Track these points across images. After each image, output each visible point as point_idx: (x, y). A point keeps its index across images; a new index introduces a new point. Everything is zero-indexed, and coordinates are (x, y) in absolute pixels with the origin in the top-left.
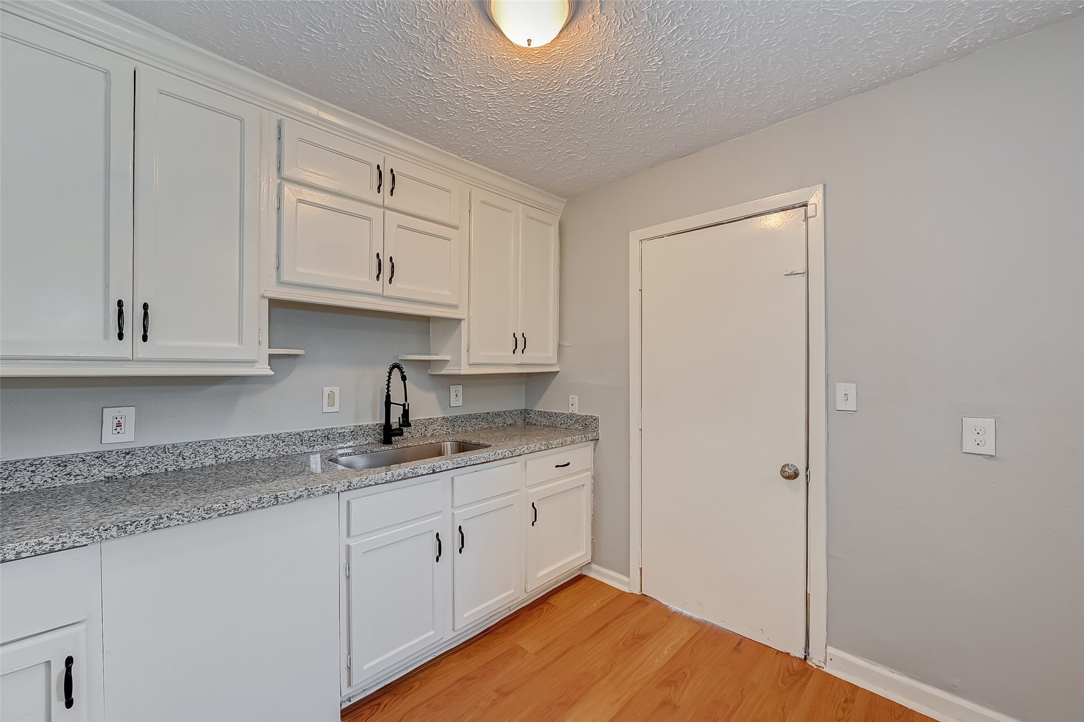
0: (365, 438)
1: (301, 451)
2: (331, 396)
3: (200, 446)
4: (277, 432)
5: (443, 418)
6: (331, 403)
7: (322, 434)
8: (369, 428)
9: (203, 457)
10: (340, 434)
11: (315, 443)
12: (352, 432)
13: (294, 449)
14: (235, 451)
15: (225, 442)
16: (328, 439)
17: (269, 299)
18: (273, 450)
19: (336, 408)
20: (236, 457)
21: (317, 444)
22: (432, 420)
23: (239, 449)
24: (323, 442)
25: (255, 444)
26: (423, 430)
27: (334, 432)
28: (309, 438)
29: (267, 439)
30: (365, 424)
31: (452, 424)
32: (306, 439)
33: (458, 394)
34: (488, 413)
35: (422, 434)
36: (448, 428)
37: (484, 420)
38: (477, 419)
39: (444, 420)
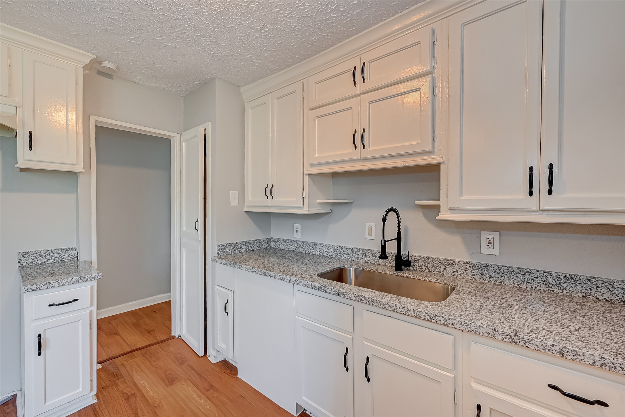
0: (390, 262)
1: (352, 259)
2: (370, 228)
3: (315, 245)
4: (341, 245)
5: (468, 263)
6: (370, 234)
7: (362, 252)
8: (392, 255)
9: (315, 250)
10: (373, 254)
11: (359, 256)
13: (349, 257)
14: (325, 251)
15: (323, 245)
16: (366, 256)
18: (339, 255)
19: (373, 237)
20: (326, 254)
21: (360, 258)
22: (452, 262)
23: (327, 250)
24: (363, 257)
25: (333, 249)
26: (442, 269)
27: (369, 252)
28: (356, 253)
29: (337, 248)
30: (389, 251)
31: (481, 272)
32: (354, 252)
33: (492, 241)
34: (548, 272)
35: (440, 272)
36: (474, 275)
37: (538, 279)
38: (524, 275)
39: (468, 265)
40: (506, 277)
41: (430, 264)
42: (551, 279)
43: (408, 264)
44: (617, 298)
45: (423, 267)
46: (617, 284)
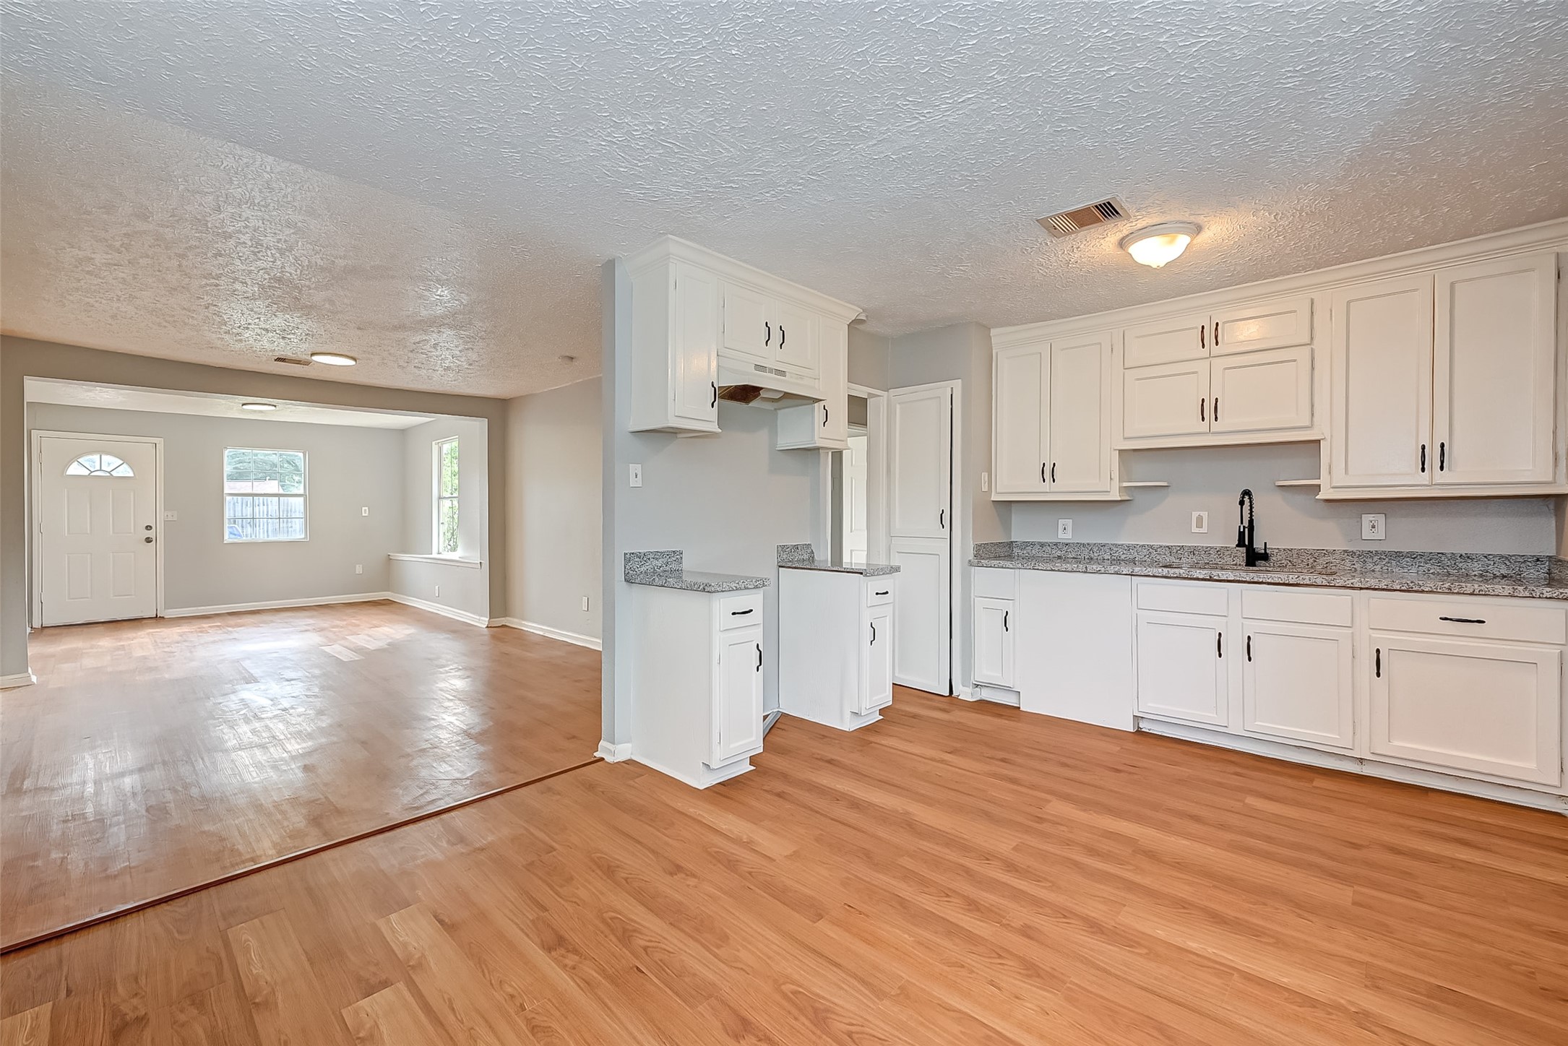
0: (1233, 559)
1: (1172, 561)
2: (1200, 519)
3: (1102, 546)
4: (1150, 543)
5: (1346, 551)
6: (1200, 525)
7: (1188, 550)
9: (1104, 554)
10: (1206, 552)
11: (1182, 556)
12: (1218, 552)
13: (1165, 558)
14: (1122, 553)
15: (1116, 545)
16: (1194, 554)
17: (1119, 450)
18: (1150, 556)
19: (1204, 530)
20: (1123, 557)
21: (1184, 558)
22: (1325, 552)
23: (1125, 552)
24: (1190, 556)
25: (1136, 549)
26: (1311, 561)
27: (1200, 550)
28: (1177, 551)
29: (1144, 547)
31: (1362, 560)
32: (1175, 551)
33: (1376, 524)
34: (1442, 554)
35: (1308, 565)
36: (1354, 564)
37: (1431, 562)
38: (1414, 558)
39: (1346, 554)
40: (1394, 563)
41: (1294, 557)
42: (1446, 560)
43: (1265, 557)
44: (1514, 572)
45: (1283, 562)
46: (1513, 558)
